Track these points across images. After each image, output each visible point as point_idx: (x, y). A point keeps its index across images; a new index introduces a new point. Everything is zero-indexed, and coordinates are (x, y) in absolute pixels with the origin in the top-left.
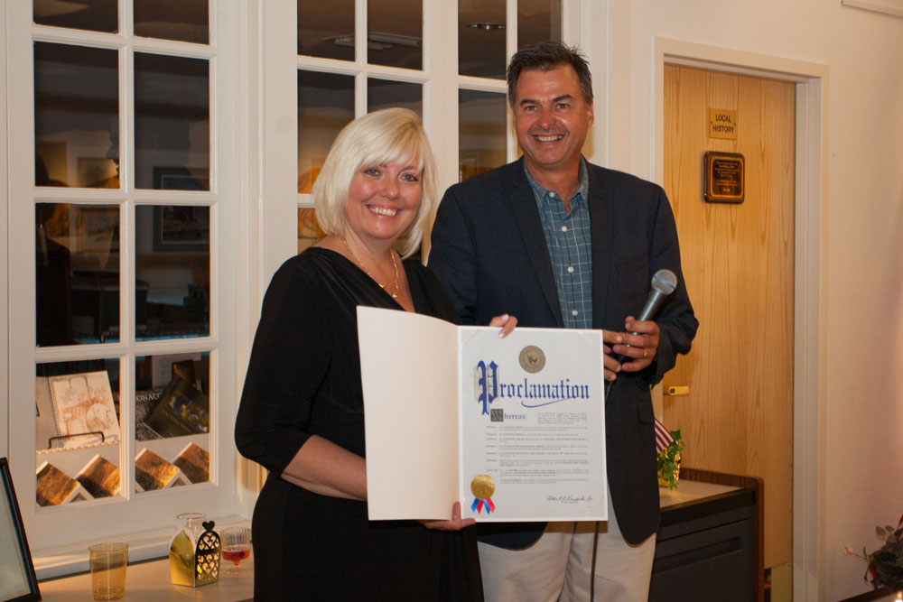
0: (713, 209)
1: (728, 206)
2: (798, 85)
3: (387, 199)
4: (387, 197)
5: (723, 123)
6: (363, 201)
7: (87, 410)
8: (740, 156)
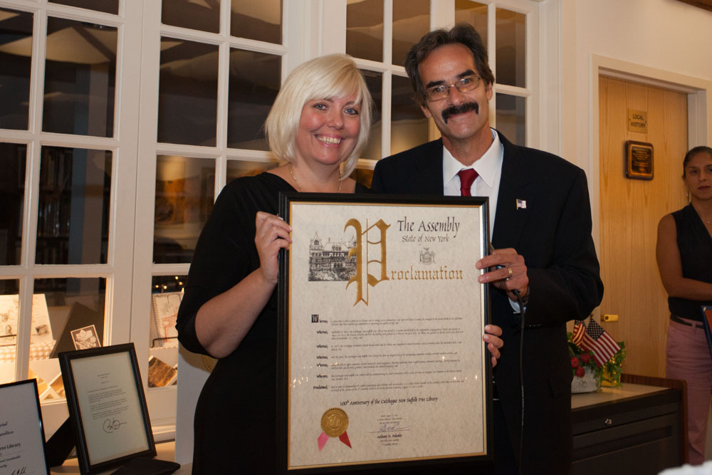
0: (632, 184)
4: (334, 127)
6: (312, 131)
8: (650, 145)
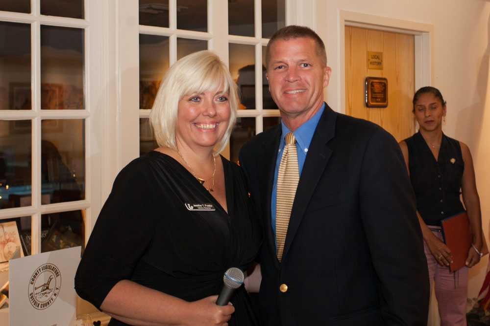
0: (370, 111)
1: (379, 109)
2: (416, 37)
3: (208, 117)
4: (208, 116)
5: (376, 60)
6: (190, 120)
7: (4, 247)
8: (385, 79)
